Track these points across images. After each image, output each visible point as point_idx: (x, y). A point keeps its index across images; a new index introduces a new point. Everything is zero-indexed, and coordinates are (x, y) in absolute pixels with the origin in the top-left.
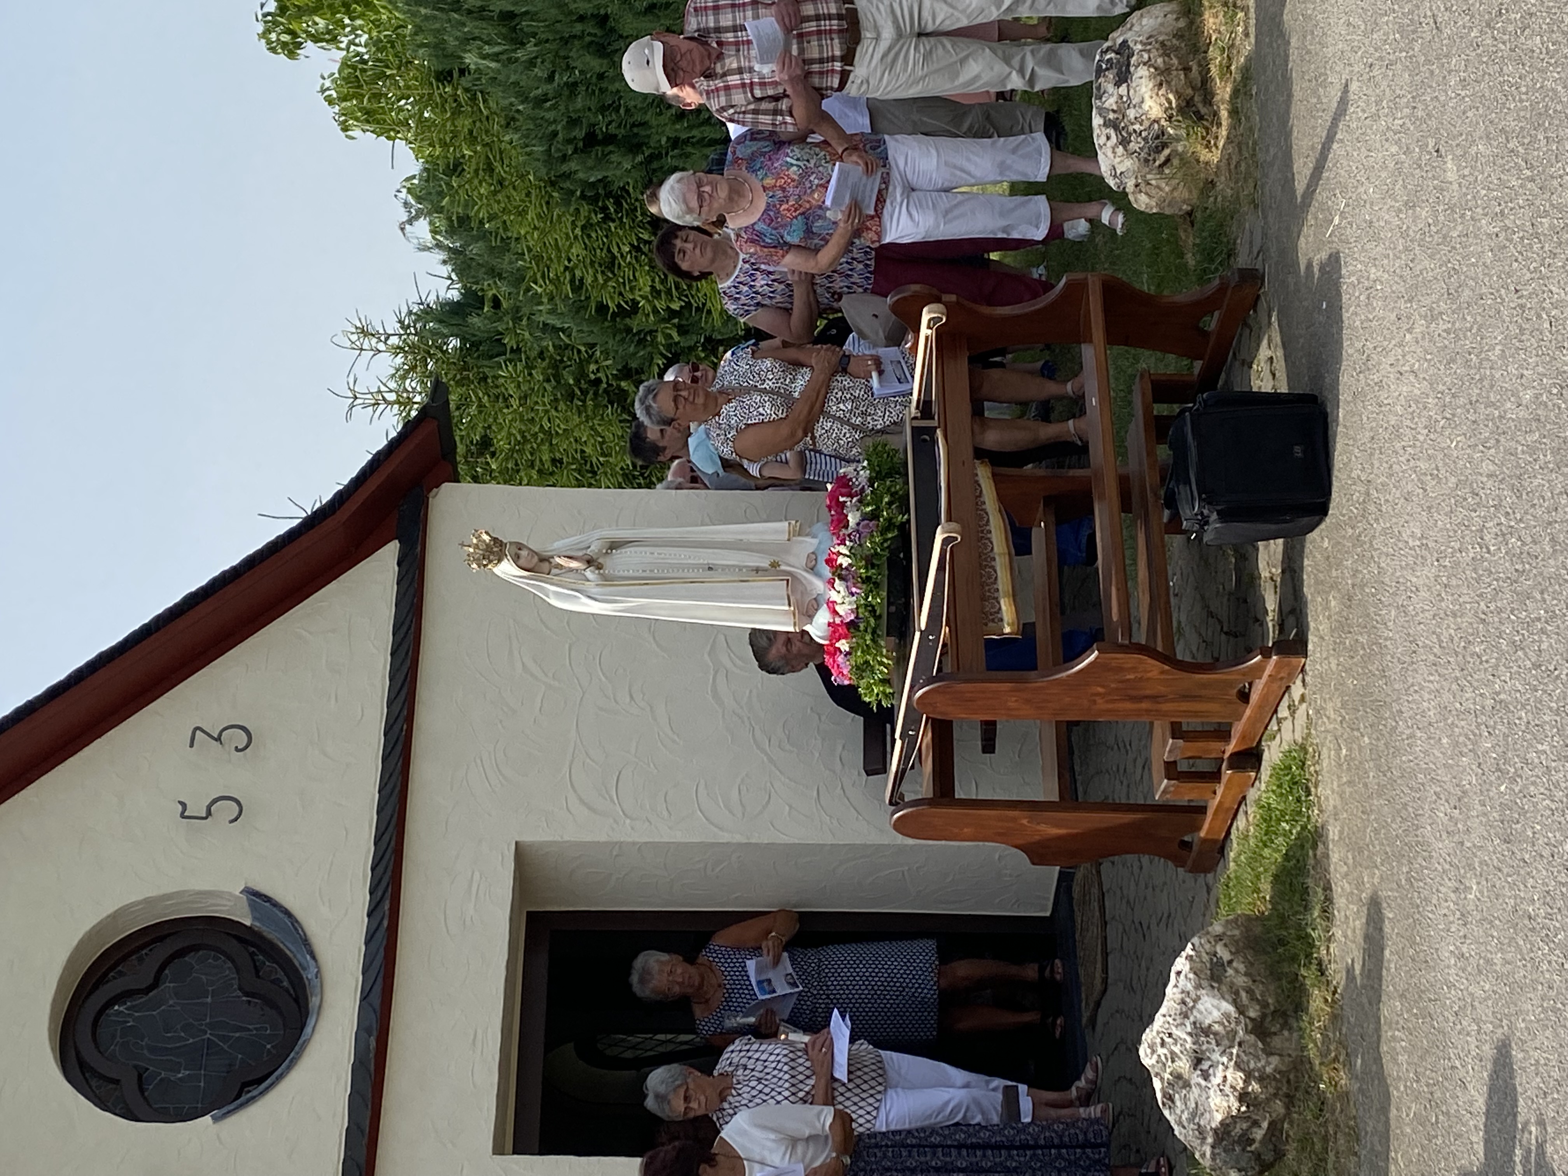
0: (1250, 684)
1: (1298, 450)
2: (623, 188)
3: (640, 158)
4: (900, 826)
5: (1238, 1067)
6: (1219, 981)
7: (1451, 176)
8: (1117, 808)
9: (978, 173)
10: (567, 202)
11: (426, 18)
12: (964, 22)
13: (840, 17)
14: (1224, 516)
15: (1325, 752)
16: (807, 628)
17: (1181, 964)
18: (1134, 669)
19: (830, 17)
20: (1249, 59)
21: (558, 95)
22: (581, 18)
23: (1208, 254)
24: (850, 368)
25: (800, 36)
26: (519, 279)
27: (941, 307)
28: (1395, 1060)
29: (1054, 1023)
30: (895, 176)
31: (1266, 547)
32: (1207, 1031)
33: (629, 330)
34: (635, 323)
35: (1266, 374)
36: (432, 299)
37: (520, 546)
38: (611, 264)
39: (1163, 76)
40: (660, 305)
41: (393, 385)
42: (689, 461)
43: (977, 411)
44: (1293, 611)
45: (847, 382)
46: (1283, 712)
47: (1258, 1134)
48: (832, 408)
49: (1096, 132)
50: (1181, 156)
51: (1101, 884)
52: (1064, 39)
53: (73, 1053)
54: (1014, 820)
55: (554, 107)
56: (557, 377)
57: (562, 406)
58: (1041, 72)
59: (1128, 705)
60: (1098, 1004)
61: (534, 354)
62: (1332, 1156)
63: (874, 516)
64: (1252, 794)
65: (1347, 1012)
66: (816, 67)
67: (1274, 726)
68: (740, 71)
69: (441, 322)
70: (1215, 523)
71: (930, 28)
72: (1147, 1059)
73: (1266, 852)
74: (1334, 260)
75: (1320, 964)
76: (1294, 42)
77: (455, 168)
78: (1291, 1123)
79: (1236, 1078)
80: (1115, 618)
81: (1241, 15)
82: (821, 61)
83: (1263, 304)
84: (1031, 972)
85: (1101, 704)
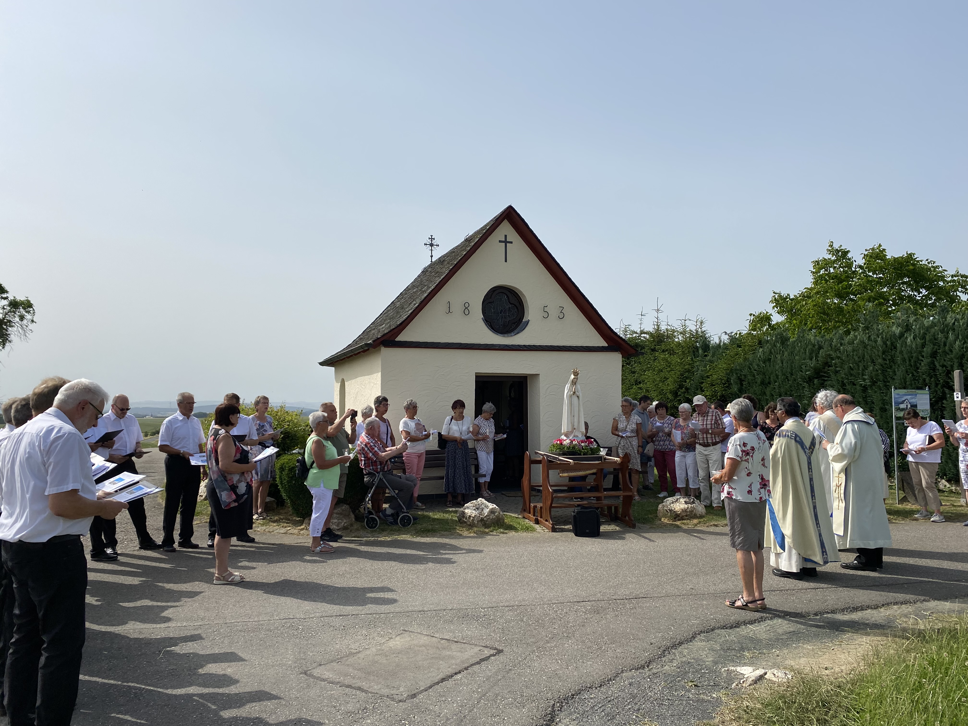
0: (548, 522)
1: (588, 531)
5: (476, 516)
6: (491, 513)
10: (727, 374)
14: (575, 516)
16: (563, 435)
17: (495, 506)
20: (683, 528)
32: (482, 510)
35: (604, 527)
36: (710, 338)
37: (577, 379)
39: (685, 510)
41: (688, 330)
44: (560, 530)
46: (542, 528)
47: (464, 519)
61: (693, 365)
63: (583, 449)
64: (529, 522)
67: (540, 526)
69: (704, 341)
72: (479, 499)
75: (493, 531)
78: (466, 525)
79: (474, 516)
81: (694, 527)
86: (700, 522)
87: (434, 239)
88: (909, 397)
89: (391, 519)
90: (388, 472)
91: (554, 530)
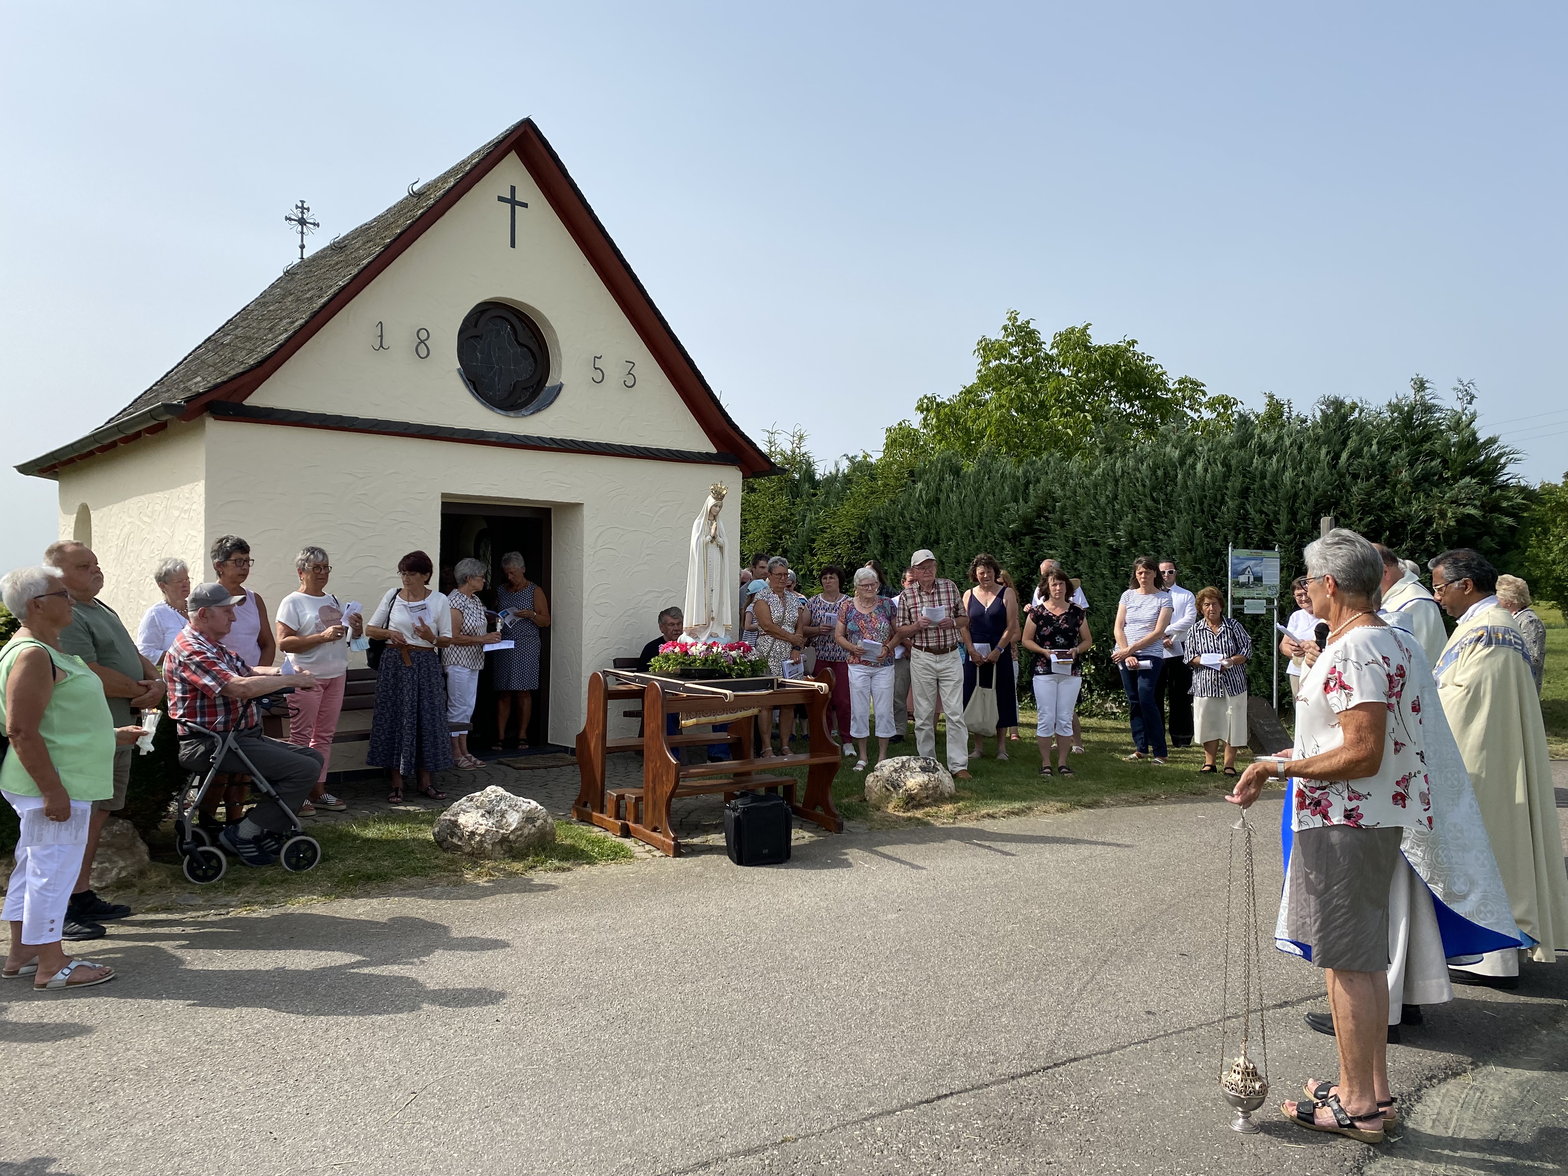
0: (660, 832)
1: (765, 851)
2: (865, 550)
3: (878, 557)
4: (595, 676)
5: (487, 831)
6: (526, 821)
7: (889, 916)
8: (603, 774)
9: (878, 706)
10: (859, 526)
11: (936, 467)
12: (943, 699)
13: (945, 645)
14: (737, 819)
15: (631, 867)
16: (684, 634)
17: (534, 804)
18: (668, 780)
19: (945, 641)
20: (932, 825)
21: (905, 523)
22: (937, 533)
23: (848, 808)
24: (795, 651)
25: (937, 629)
26: (826, 505)
27: (827, 691)
28: (493, 902)
29: (499, 746)
30: (878, 670)
31: (722, 838)
32: (503, 816)
33: (804, 552)
34: (807, 555)
35: (798, 836)
36: (816, 467)
37: (721, 507)
38: (832, 545)
39: (924, 787)
40: (815, 566)
41: (778, 449)
42: (751, 580)
43: (775, 707)
44: (693, 850)
45: (788, 650)
46: (648, 847)
47: (455, 840)
48: (777, 643)
49: (900, 758)
50: (890, 796)
51: (564, 766)
52: (937, 743)
53: (487, 307)
54: (598, 727)
55: (900, 520)
56: (783, 521)
57: (770, 523)
58: (923, 733)
59: (651, 777)
60: (509, 766)
61: (793, 511)
62: (446, 874)
63: (735, 663)
64: (609, 834)
65: (513, 880)
66: (924, 635)
67: (641, 843)
68: (922, 602)
69: (806, 471)
70: (733, 815)
71: (941, 684)
72: (488, 789)
73: (584, 842)
74: (850, 865)
75: (535, 867)
76: (942, 845)
77: (873, 478)
78: (461, 855)
79: (482, 830)
80: (691, 771)
81: (952, 821)
82: (927, 638)
83: (828, 833)
84: (523, 734)
85: (651, 765)
86: (959, 810)
87: (308, 209)
88: (1251, 563)
89: (251, 851)
90: (247, 732)
91: (679, 851)
